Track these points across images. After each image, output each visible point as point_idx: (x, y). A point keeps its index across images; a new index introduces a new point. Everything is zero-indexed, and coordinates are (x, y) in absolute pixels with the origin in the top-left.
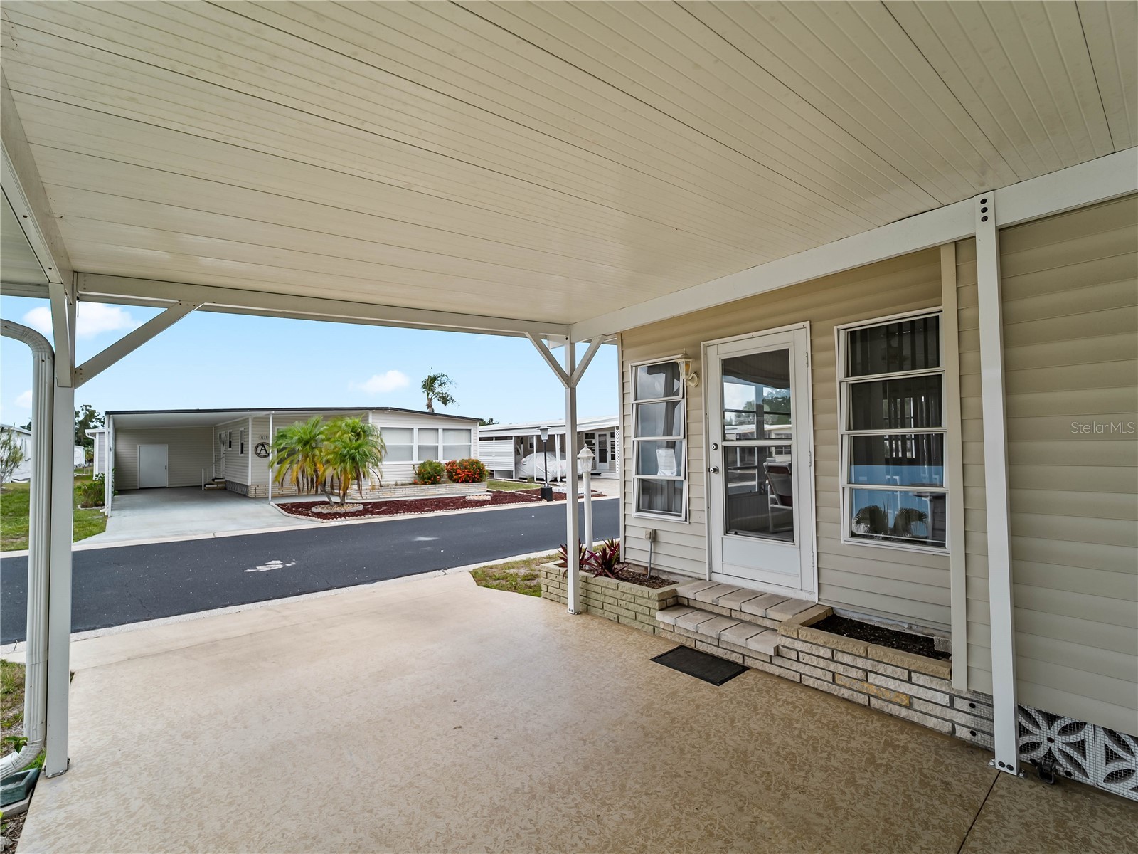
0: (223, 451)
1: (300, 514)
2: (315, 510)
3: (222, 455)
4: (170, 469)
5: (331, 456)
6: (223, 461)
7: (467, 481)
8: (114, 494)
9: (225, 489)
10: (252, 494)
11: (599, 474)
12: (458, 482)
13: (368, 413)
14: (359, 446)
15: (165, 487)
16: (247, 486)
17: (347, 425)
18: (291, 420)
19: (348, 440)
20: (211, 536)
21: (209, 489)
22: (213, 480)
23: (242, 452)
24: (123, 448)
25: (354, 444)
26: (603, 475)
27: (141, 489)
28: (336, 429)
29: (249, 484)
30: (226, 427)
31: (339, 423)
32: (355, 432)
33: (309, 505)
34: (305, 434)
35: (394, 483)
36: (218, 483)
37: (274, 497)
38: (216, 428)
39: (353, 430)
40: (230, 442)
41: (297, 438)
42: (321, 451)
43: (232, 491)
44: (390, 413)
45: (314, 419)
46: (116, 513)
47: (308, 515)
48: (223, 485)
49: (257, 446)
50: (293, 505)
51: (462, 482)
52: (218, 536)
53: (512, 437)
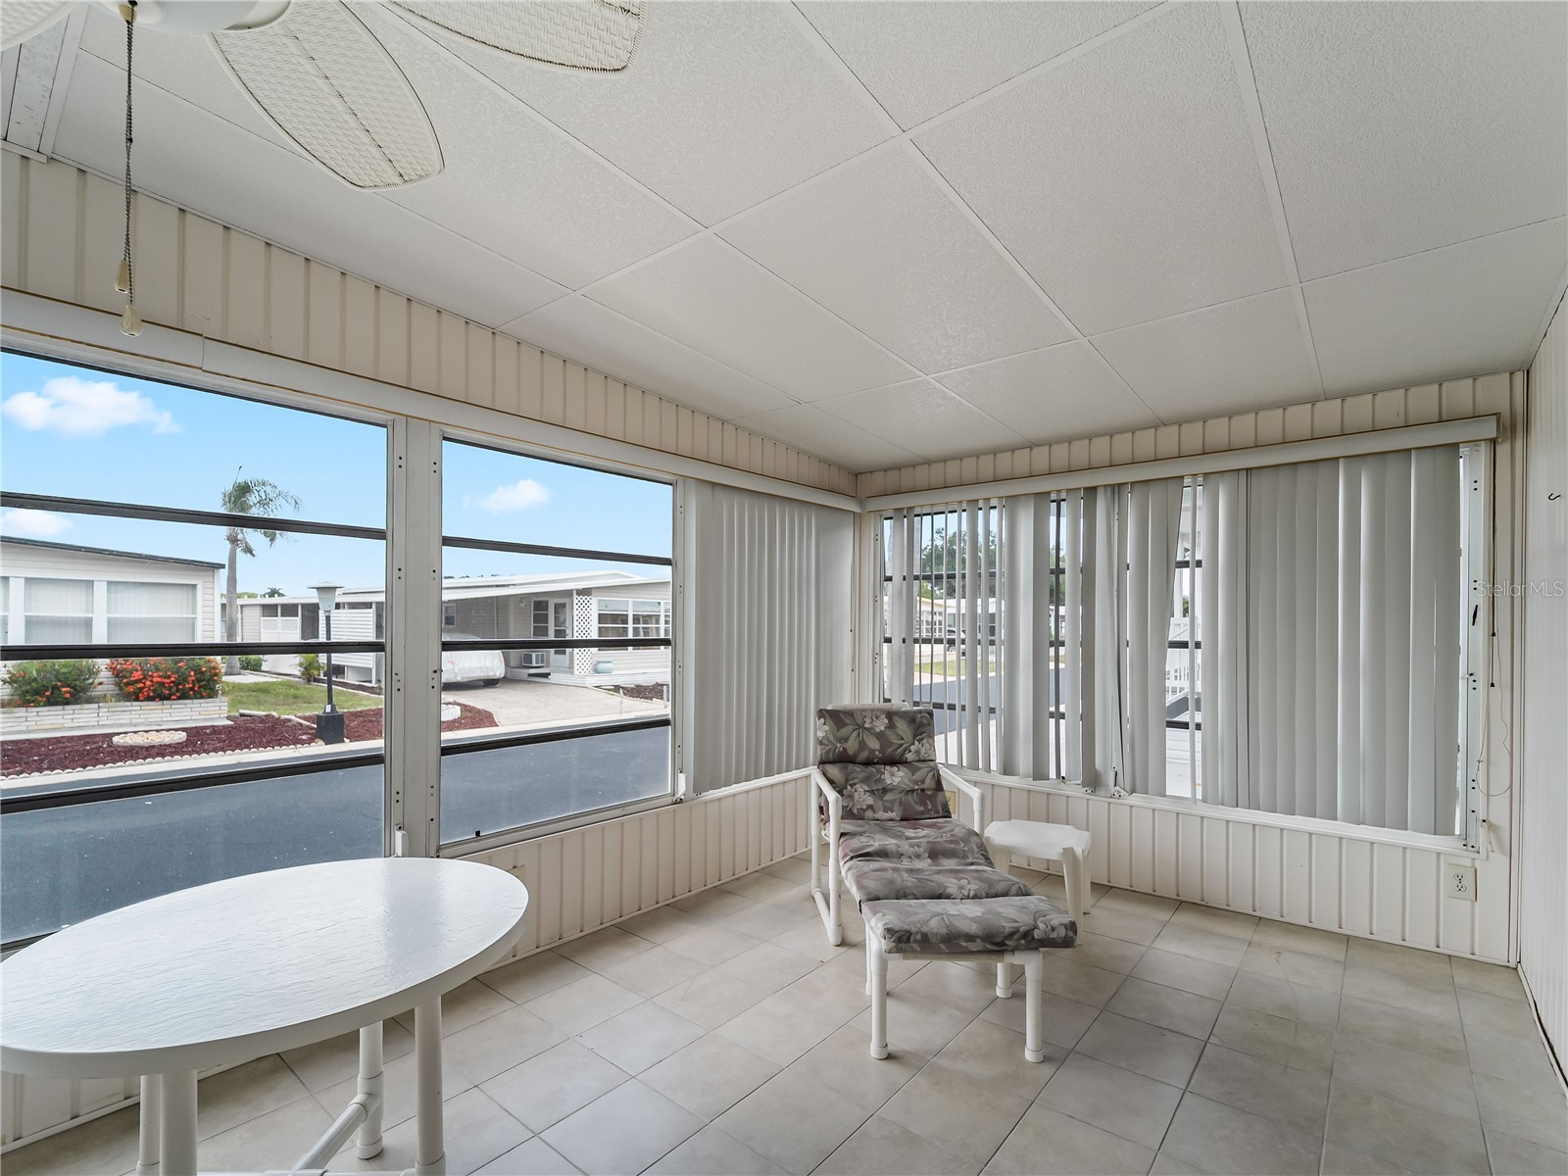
7: (163, 698)
11: (546, 675)
12: (137, 699)
26: (553, 678)
51: (149, 699)
53: (371, 603)
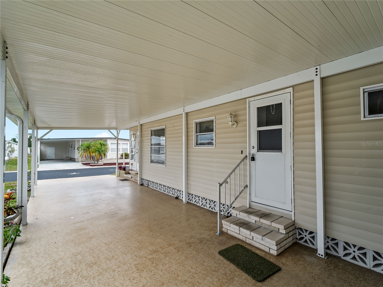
0: (70, 149)
1: (86, 165)
2: (90, 164)
3: (70, 150)
4: (55, 154)
5: (94, 151)
6: (70, 152)
8: (40, 160)
9: (70, 160)
10: (76, 161)
13: (107, 139)
14: (101, 148)
15: (54, 159)
16: (75, 159)
17: (99, 142)
18: (85, 141)
19: (98, 147)
20: (63, 169)
21: (66, 160)
22: (67, 157)
23: (74, 150)
24: (43, 148)
25: (100, 147)
27: (47, 159)
28: (96, 144)
29: (76, 158)
30: (71, 142)
31: (97, 142)
32: (101, 144)
33: (89, 163)
34: (88, 145)
35: (115, 158)
36: (68, 158)
37: (81, 162)
38: (68, 142)
39: (100, 144)
40: (72, 146)
41: (85, 146)
42: (91, 149)
43: (72, 160)
44: (113, 139)
45: (90, 141)
46: (41, 164)
47: (88, 165)
48: (70, 159)
49: (78, 148)
50: (86, 163)
52: (64, 169)
